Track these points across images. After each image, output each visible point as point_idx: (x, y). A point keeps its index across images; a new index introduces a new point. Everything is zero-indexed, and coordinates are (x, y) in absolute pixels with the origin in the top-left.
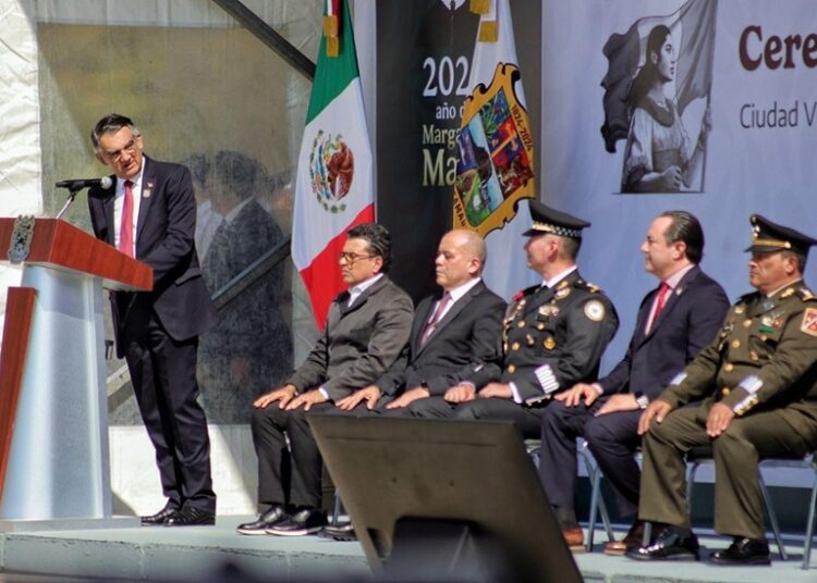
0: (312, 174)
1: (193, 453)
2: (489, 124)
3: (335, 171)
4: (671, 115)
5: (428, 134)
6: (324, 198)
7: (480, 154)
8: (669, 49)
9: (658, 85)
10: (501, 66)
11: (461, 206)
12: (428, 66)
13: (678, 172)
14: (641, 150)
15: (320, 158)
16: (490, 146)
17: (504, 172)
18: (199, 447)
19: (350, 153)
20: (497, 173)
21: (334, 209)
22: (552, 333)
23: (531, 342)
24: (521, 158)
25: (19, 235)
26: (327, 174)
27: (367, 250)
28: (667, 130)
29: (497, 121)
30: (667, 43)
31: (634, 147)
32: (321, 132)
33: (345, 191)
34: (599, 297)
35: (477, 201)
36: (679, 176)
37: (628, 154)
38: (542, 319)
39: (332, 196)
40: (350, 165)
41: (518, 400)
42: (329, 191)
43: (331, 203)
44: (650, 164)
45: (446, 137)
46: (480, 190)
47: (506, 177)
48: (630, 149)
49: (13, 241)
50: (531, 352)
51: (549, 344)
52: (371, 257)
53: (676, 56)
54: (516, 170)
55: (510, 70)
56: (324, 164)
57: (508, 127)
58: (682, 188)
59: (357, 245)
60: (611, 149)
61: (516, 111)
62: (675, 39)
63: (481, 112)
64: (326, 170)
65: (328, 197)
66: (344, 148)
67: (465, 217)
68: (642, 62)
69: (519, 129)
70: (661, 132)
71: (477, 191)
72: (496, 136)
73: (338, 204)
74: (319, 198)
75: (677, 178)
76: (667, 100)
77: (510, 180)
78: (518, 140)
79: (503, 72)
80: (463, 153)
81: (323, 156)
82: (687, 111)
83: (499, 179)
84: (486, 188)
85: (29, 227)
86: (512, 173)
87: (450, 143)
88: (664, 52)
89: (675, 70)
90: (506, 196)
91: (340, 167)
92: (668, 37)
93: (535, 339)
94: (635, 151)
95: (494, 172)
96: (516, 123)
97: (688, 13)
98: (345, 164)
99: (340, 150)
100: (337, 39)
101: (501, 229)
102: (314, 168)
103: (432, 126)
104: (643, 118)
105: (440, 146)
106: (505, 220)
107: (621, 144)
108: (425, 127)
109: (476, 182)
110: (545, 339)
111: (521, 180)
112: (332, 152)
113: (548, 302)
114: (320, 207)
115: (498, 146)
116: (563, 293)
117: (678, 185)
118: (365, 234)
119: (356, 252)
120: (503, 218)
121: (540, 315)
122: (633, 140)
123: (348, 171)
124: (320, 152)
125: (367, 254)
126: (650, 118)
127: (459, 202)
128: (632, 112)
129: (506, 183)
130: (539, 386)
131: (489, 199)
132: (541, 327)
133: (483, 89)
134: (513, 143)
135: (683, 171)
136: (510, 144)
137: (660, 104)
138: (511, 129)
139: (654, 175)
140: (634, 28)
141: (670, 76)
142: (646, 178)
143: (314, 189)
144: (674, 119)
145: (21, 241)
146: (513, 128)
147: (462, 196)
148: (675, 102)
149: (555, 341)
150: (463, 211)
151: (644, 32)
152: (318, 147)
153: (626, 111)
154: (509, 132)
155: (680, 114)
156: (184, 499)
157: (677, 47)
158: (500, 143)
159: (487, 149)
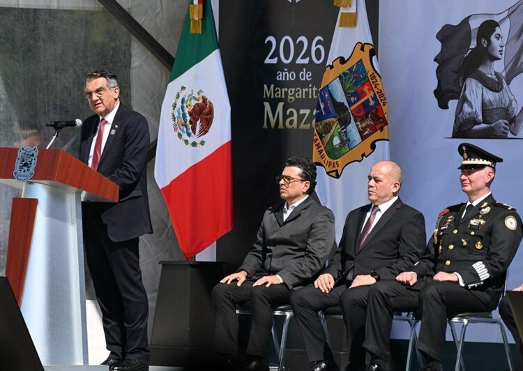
0: (174, 119)
1: (134, 321)
2: (348, 86)
3: (196, 116)
4: (500, 83)
5: (268, 91)
6: (185, 136)
7: (340, 107)
8: (498, 37)
9: (488, 63)
10: (360, 46)
11: (321, 144)
12: (270, 42)
13: (506, 124)
14: (472, 108)
15: (182, 107)
16: (349, 102)
17: (362, 121)
18: (139, 317)
19: (210, 103)
20: (356, 121)
21: (194, 144)
22: (481, 238)
23: (465, 244)
24: (377, 111)
25: (23, 161)
26: (188, 118)
27: (301, 176)
28: (497, 94)
29: (355, 84)
30: (496, 33)
31: (466, 105)
32: (183, 88)
33: (205, 131)
34: (513, 213)
35: (336, 141)
36: (507, 127)
37: (460, 110)
38: (473, 228)
39: (193, 134)
40: (211, 112)
41: (462, 284)
42: (191, 131)
43: (191, 140)
44: (480, 118)
45: (286, 93)
46: (340, 134)
47: (364, 125)
48: (462, 107)
49: (18, 164)
50: (465, 251)
51: (479, 246)
52: (302, 181)
53: (505, 43)
54: (373, 120)
55: (367, 48)
56: (186, 111)
57: (366, 88)
58: (510, 135)
59: (293, 171)
60: (443, 106)
61: (373, 77)
62: (504, 30)
63: (340, 77)
64: (188, 115)
65: (189, 135)
66: (205, 99)
67: (324, 152)
68: (473, 45)
69: (376, 90)
70: (490, 96)
71: (336, 133)
72: (354, 95)
73: (198, 140)
74: (180, 135)
75: (506, 129)
76: (496, 73)
77: (368, 126)
78: (375, 98)
79: (362, 49)
80: (322, 107)
81: (185, 105)
82: (514, 81)
83: (357, 125)
84: (345, 132)
85: (33, 155)
86: (369, 122)
87: (289, 98)
88: (493, 38)
89: (503, 52)
90: (363, 138)
91: (202, 114)
92: (497, 28)
93: (468, 242)
94: (466, 108)
95: (352, 120)
96: (373, 86)
97: (515, 13)
98: (206, 111)
99: (201, 101)
100: (200, 21)
101: (360, 161)
102: (176, 115)
103: (272, 86)
104: (474, 85)
105: (281, 100)
106: (363, 155)
107: (453, 104)
108: (265, 86)
109: (336, 128)
110: (476, 242)
111: (378, 126)
112: (194, 102)
113: (476, 216)
114: (182, 143)
115: (355, 102)
116: (486, 210)
117: (506, 134)
118: (299, 164)
119: (292, 176)
120: (362, 153)
121: (471, 225)
122: (465, 100)
123: (208, 117)
124: (182, 103)
125: (300, 178)
126: (480, 85)
127: (319, 141)
128: (464, 80)
129: (365, 129)
130: (476, 276)
131: (348, 140)
132: (473, 233)
133: (342, 61)
134: (371, 100)
135: (510, 123)
136: (368, 100)
137: (490, 76)
138: (369, 90)
139: (483, 126)
140: (466, 21)
141: (500, 56)
142: (476, 127)
143: (175, 130)
144: (502, 86)
145: (26, 165)
146: (371, 89)
147: (321, 137)
148: (504, 74)
149: (482, 244)
150: (322, 148)
151: (475, 24)
152: (180, 99)
153: (458, 79)
154: (367, 92)
155: (508, 84)
156: (124, 354)
157: (505, 36)
158: (358, 100)
159: (346, 104)
